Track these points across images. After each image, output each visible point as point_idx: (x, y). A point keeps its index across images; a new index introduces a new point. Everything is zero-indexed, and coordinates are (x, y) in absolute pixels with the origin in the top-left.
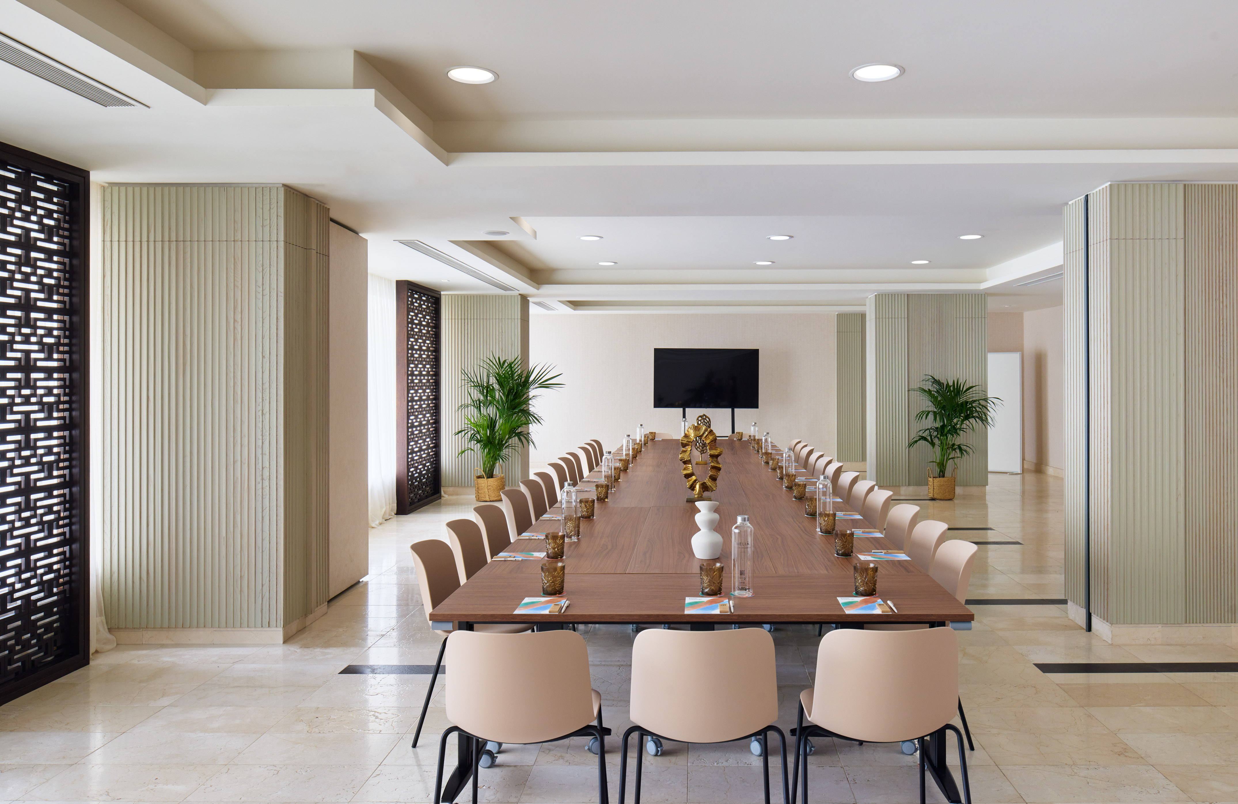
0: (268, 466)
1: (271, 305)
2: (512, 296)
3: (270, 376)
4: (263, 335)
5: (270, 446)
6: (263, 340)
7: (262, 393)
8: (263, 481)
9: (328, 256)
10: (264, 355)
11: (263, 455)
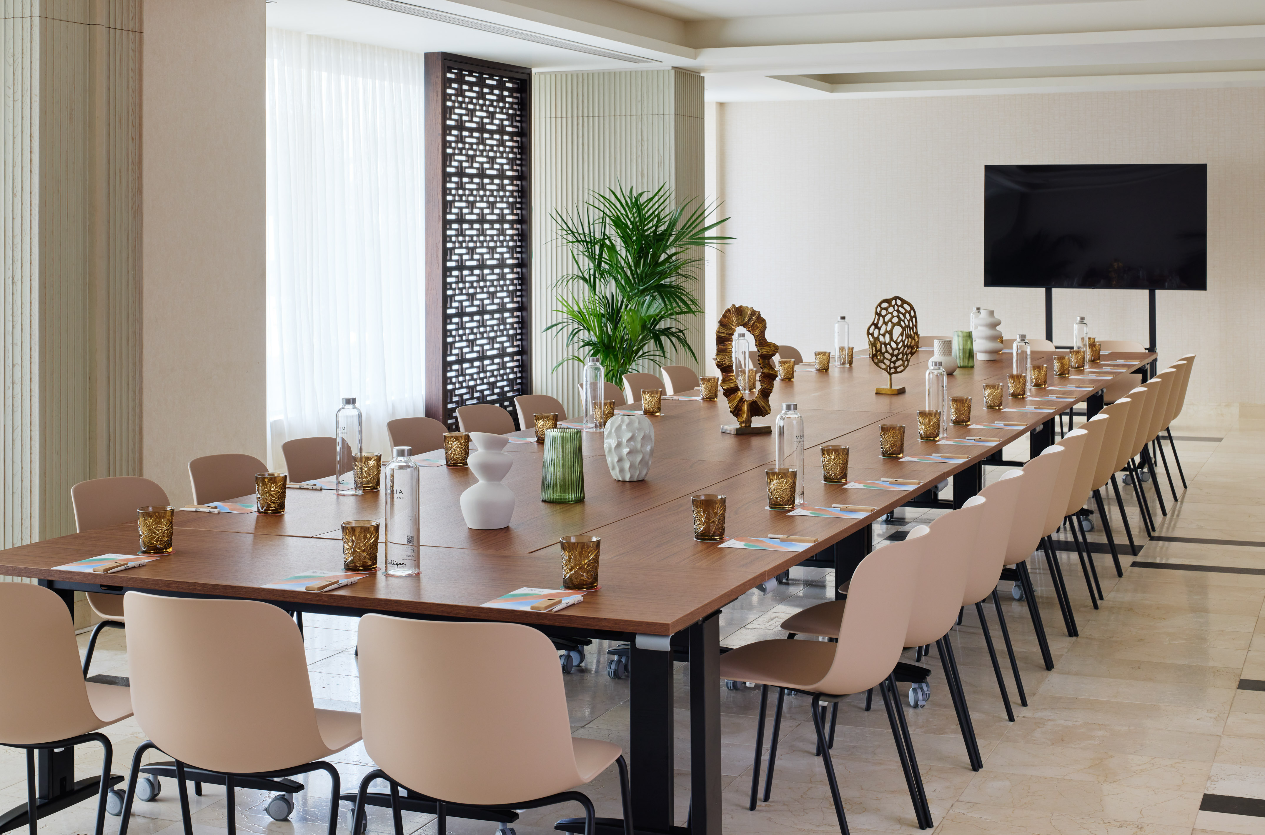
0: (20, 362)
1: (24, 115)
2: (660, 70)
3: (22, 224)
4: (14, 162)
5: (22, 332)
6: (14, 169)
7: (13, 250)
8: (15, 385)
9: (141, 32)
10: (15, 192)
11: (14, 346)
